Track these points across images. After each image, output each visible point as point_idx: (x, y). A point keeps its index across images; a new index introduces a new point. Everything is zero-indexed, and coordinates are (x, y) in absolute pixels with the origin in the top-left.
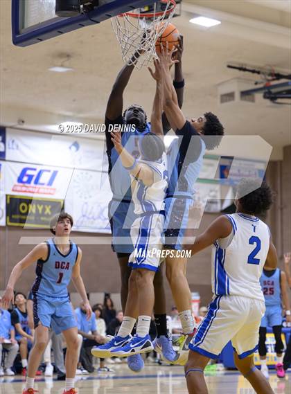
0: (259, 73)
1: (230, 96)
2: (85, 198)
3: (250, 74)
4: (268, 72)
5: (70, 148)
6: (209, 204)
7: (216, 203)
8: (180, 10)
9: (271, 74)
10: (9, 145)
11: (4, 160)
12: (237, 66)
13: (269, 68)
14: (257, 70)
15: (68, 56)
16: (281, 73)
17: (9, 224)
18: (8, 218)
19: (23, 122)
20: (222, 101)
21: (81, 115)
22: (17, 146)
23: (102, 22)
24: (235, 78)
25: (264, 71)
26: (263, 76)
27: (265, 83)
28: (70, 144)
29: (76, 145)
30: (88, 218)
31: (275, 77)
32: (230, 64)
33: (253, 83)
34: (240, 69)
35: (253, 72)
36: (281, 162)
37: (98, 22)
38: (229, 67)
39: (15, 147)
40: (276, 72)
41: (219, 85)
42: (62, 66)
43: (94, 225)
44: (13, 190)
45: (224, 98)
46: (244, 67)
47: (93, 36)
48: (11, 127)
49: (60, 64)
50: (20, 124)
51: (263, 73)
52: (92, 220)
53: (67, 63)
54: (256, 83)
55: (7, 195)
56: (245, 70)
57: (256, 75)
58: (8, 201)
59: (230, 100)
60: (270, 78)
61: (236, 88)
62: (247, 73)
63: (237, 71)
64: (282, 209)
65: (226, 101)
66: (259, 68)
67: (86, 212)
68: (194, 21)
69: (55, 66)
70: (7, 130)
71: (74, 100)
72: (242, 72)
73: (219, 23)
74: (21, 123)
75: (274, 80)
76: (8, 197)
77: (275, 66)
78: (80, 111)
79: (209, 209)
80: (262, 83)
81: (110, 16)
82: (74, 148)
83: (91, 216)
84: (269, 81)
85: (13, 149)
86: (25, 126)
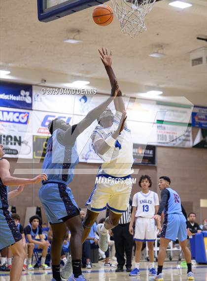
1: (199, 60)
5: (80, 100)
6: (184, 142)
7: (189, 140)
10: (35, 98)
11: (32, 110)
12: (205, 38)
15: (78, 31)
17: (35, 157)
18: (35, 153)
19: (45, 81)
20: (193, 64)
21: (88, 76)
22: (41, 99)
24: (203, 47)
28: (80, 97)
29: (85, 98)
32: (199, 37)
38: (198, 38)
39: (39, 100)
41: (191, 52)
42: (74, 39)
44: (38, 132)
45: (195, 62)
48: (36, 85)
49: (72, 38)
50: (42, 82)
53: (77, 37)
55: (33, 136)
58: (35, 140)
59: (199, 64)
61: (204, 54)
63: (204, 41)
65: (196, 64)
68: (172, 4)
69: (68, 39)
70: (34, 87)
71: (83, 65)
73: (191, 5)
74: (44, 82)
76: (35, 137)
78: (88, 73)
79: (184, 145)
82: (83, 100)
85: (38, 101)
86: (47, 84)
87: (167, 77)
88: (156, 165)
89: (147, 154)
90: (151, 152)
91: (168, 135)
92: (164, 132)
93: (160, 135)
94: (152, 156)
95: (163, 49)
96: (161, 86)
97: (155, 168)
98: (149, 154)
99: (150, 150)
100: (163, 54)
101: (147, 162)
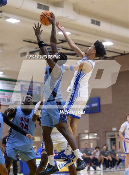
1: (25, 54)
3: (33, 44)
8: (2, 16)
12: (27, 40)
14: (36, 42)
16: (47, 44)
20: (21, 56)
24: (27, 46)
34: (29, 42)
38: (24, 41)
41: (20, 49)
45: (22, 54)
46: (30, 41)
54: (36, 48)
56: (31, 42)
61: (27, 50)
63: (27, 43)
65: (23, 56)
68: (8, 20)
72: (30, 44)
73: (19, 21)
87: (6, 64)
91: (6, 98)
92: (4, 97)
93: (2, 98)
95: (3, 47)
96: (2, 69)
100: (3, 50)
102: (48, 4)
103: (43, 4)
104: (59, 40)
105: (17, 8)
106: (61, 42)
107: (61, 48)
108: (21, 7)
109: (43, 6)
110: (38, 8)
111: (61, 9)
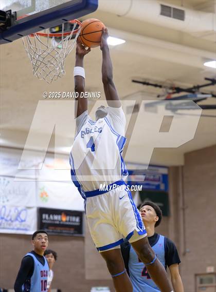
0: (160, 87)
1: (135, 108)
2: (4, 202)
3: (153, 87)
4: (169, 86)
9: (172, 88)
12: (141, 80)
13: (169, 82)
14: (159, 84)
16: (181, 87)
23: (14, 41)
24: (139, 92)
25: (165, 85)
26: (164, 89)
27: (166, 96)
30: (6, 220)
31: (175, 91)
32: (136, 79)
33: (156, 95)
34: (144, 83)
35: (156, 86)
36: (182, 167)
37: (11, 41)
38: (134, 81)
40: (176, 86)
41: (125, 97)
43: (11, 227)
46: (147, 81)
47: (8, 54)
51: (165, 87)
52: (10, 222)
56: (148, 84)
57: (158, 88)
59: (135, 111)
60: (171, 91)
62: (150, 87)
63: (141, 85)
64: (184, 209)
66: (161, 82)
67: (4, 215)
72: (145, 87)
73: (124, 41)
75: (174, 93)
77: (175, 80)
80: (163, 96)
81: (22, 36)
83: (9, 218)
84: (170, 94)
88: (84, 235)
89: (72, 222)
90: (77, 219)
94: (78, 224)
97: (83, 239)
98: (75, 222)
99: (76, 216)
101: (72, 232)
102: (182, 6)
103: (173, 6)
104: (206, 79)
105: (119, 16)
106: (209, 82)
107: (210, 96)
108: (127, 13)
109: (172, 11)
110: (162, 14)
111: (209, 15)
